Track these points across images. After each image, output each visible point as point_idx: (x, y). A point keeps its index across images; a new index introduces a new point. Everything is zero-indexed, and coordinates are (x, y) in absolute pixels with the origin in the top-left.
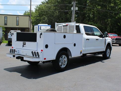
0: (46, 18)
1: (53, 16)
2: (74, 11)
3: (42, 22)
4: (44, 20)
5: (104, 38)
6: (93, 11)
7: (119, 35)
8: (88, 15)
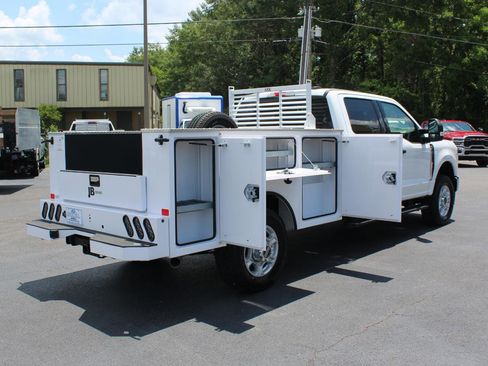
0: (208, 72)
1: (231, 61)
2: (308, 42)
3: (193, 83)
4: (201, 76)
5: (427, 145)
6: (376, 38)
7: (476, 126)
8: (359, 55)
